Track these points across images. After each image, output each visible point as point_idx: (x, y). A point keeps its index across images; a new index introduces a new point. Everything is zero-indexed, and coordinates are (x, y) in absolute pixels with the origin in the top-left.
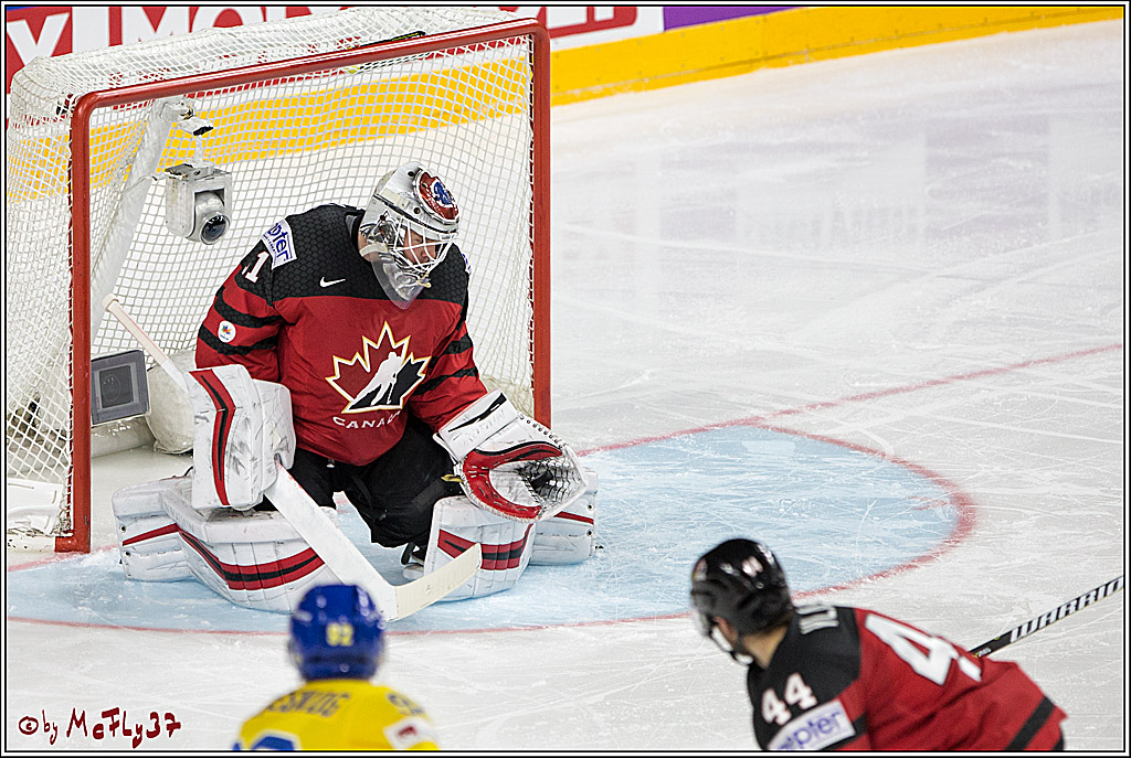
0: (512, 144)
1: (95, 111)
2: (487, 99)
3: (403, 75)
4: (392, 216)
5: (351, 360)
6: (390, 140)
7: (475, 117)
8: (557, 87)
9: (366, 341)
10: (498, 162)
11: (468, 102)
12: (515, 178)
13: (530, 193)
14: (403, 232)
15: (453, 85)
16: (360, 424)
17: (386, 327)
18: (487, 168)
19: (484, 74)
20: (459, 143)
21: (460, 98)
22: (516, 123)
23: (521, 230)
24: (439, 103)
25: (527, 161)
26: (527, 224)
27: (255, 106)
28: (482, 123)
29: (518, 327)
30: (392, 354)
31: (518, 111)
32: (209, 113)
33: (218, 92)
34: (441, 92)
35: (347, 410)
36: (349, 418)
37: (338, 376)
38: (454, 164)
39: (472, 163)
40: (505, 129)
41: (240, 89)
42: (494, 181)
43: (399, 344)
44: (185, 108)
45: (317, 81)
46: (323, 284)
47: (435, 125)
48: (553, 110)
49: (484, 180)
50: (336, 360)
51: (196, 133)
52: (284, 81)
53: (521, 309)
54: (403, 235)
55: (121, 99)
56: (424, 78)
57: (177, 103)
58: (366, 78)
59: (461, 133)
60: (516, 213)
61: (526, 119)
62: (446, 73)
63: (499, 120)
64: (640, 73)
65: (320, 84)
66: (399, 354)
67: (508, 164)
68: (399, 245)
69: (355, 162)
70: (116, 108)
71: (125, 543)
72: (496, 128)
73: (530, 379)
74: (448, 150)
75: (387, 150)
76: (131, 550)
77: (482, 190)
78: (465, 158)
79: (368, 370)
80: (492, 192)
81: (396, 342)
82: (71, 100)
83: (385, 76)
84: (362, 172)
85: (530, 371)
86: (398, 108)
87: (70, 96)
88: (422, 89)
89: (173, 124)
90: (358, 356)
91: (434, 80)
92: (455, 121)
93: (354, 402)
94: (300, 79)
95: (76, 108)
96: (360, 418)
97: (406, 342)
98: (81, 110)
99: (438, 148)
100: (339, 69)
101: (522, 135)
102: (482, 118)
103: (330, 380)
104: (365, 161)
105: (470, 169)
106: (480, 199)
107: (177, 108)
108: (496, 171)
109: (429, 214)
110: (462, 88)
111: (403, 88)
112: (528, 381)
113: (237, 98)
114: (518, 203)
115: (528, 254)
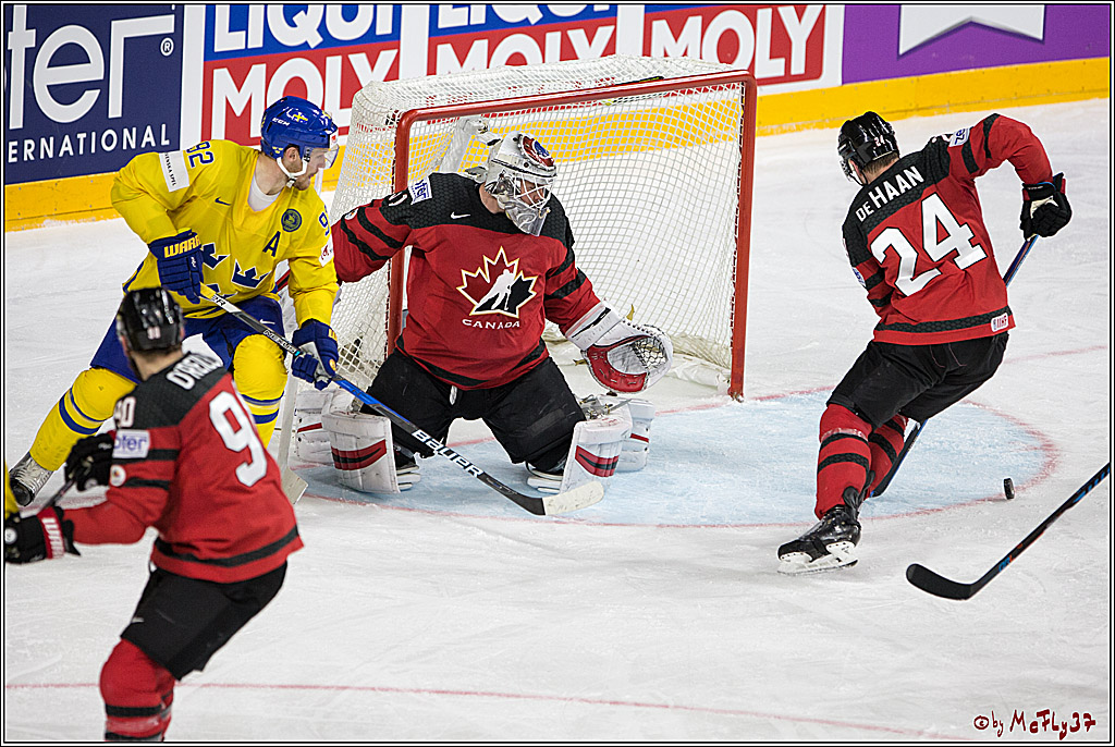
0: (725, 163)
1: (413, 125)
2: (709, 128)
3: (647, 108)
4: (508, 173)
5: (474, 272)
6: (634, 156)
7: (699, 142)
8: (760, 123)
9: (486, 259)
10: (714, 177)
11: (695, 130)
12: (726, 189)
13: (736, 201)
14: (519, 183)
15: (683, 116)
16: (484, 325)
17: (502, 250)
18: (706, 181)
19: (707, 110)
20: (686, 161)
21: (688, 127)
22: (729, 148)
23: (729, 228)
24: (672, 130)
25: (735, 177)
26: (733, 224)
27: (535, 125)
28: (704, 146)
29: (723, 301)
30: (506, 271)
31: (731, 139)
32: (501, 129)
33: (507, 114)
34: (674, 122)
35: (473, 313)
36: (475, 318)
37: (466, 285)
38: (681, 176)
39: (694, 176)
40: (720, 153)
41: (523, 112)
42: (710, 191)
43: (511, 263)
44: (481, 124)
45: (581, 109)
46: (453, 216)
47: (668, 146)
48: (757, 140)
49: (703, 189)
50: (464, 272)
51: (490, 144)
52: (557, 108)
53: (726, 287)
54: (519, 185)
55: (432, 117)
56: (662, 111)
57: (476, 121)
58: (619, 108)
59: (688, 153)
60: (725, 215)
61: (737, 145)
62: (679, 108)
63: (717, 145)
64: (823, 115)
65: (583, 112)
66: (511, 271)
67: (721, 179)
68: (517, 193)
69: (607, 171)
70: (429, 123)
71: (300, 430)
72: (714, 151)
73: (730, 341)
74: (677, 165)
75: (631, 164)
76: (302, 437)
77: (701, 196)
78: (689, 172)
79: (488, 281)
80: (708, 198)
81: (509, 262)
82: (397, 114)
83: (633, 109)
84: (612, 179)
85: (730, 334)
86: (641, 133)
87: (396, 112)
88: (660, 119)
89: (472, 137)
90: (480, 270)
91: (669, 112)
92: (684, 144)
93: (478, 305)
94: (569, 107)
95: (401, 121)
96: (483, 319)
97: (516, 262)
98: (404, 124)
99: (670, 163)
100: (598, 101)
101: (733, 157)
102: (704, 143)
103: (460, 289)
104: (614, 171)
105: (693, 181)
106: (699, 203)
107: (476, 124)
108: (712, 183)
109: (536, 166)
110: (690, 119)
111: (646, 117)
112: (728, 342)
113: (521, 119)
114: (727, 208)
115: (733, 246)
